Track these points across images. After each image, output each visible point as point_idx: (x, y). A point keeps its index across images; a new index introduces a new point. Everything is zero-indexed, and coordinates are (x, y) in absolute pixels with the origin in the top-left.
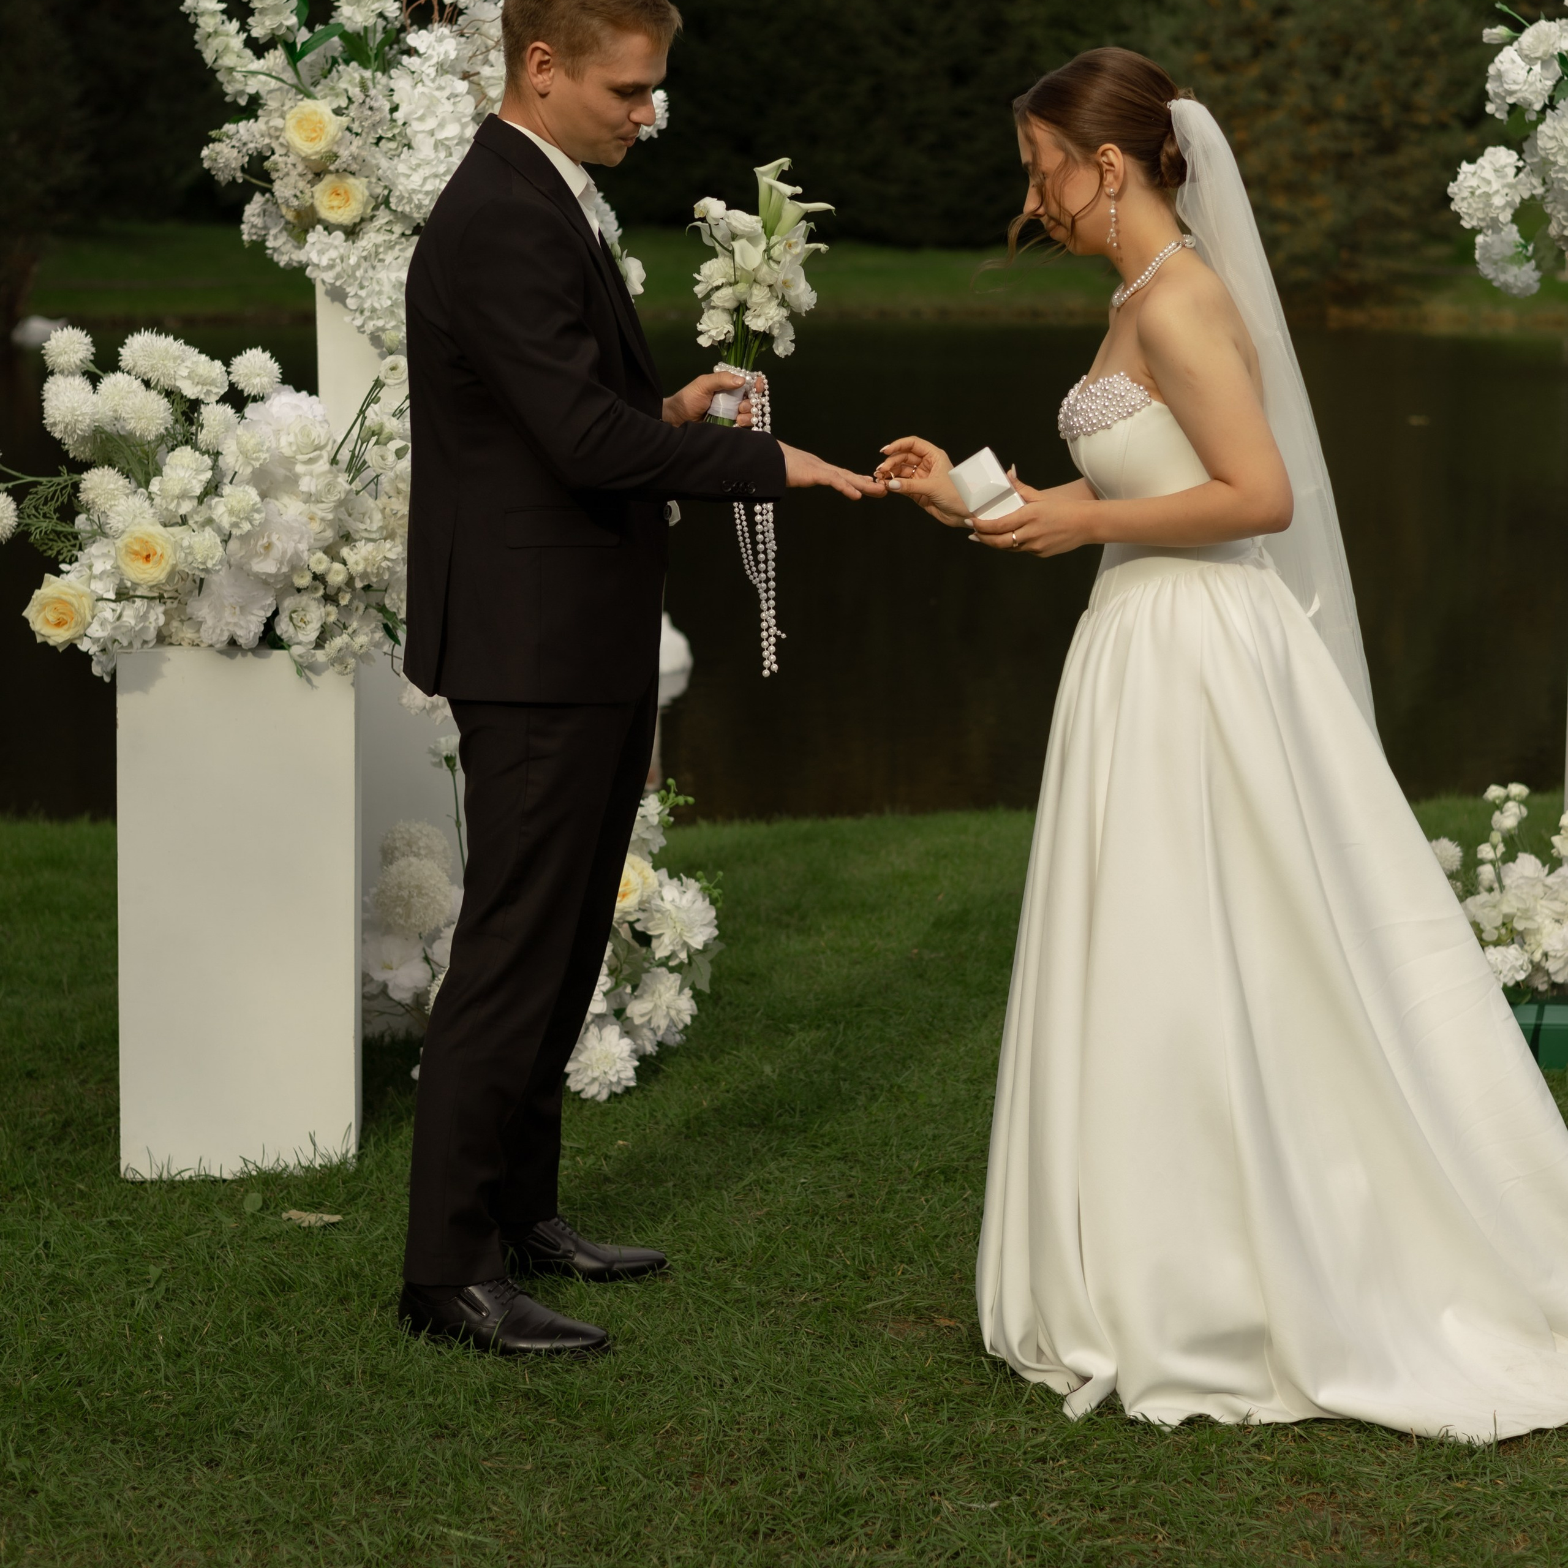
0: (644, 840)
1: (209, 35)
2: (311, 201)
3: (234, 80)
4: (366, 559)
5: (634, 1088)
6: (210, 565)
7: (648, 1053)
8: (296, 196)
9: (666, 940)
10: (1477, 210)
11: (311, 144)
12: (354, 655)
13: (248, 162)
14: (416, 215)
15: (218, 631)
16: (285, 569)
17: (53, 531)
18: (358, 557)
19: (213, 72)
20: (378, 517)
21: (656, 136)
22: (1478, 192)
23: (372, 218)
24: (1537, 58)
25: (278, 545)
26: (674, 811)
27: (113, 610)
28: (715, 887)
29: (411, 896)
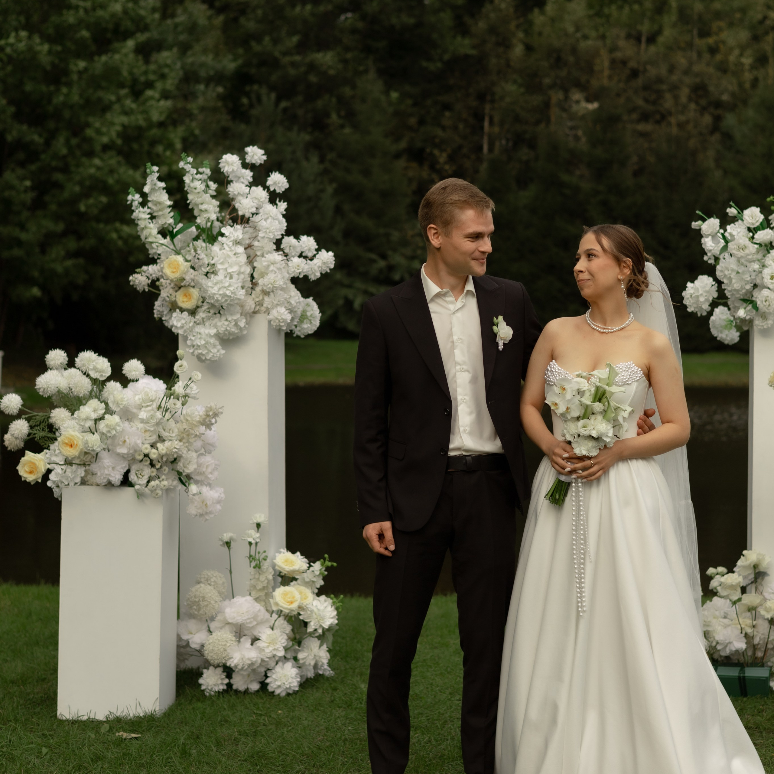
0: (313, 582)
1: (143, 229)
2: (174, 299)
3: (153, 248)
4: (167, 448)
5: (297, 691)
6: (94, 449)
7: (309, 677)
8: (168, 297)
9: (312, 624)
10: (693, 303)
11: (173, 274)
12: (161, 489)
13: (151, 283)
14: (216, 304)
15: (102, 478)
16: (131, 452)
17: (45, 437)
18: (164, 448)
19: (144, 244)
20: (176, 430)
21: (329, 271)
22: (693, 296)
23: (201, 307)
24: (709, 235)
25: (128, 441)
26: (327, 569)
27: (62, 469)
28: (339, 602)
29: (199, 601)
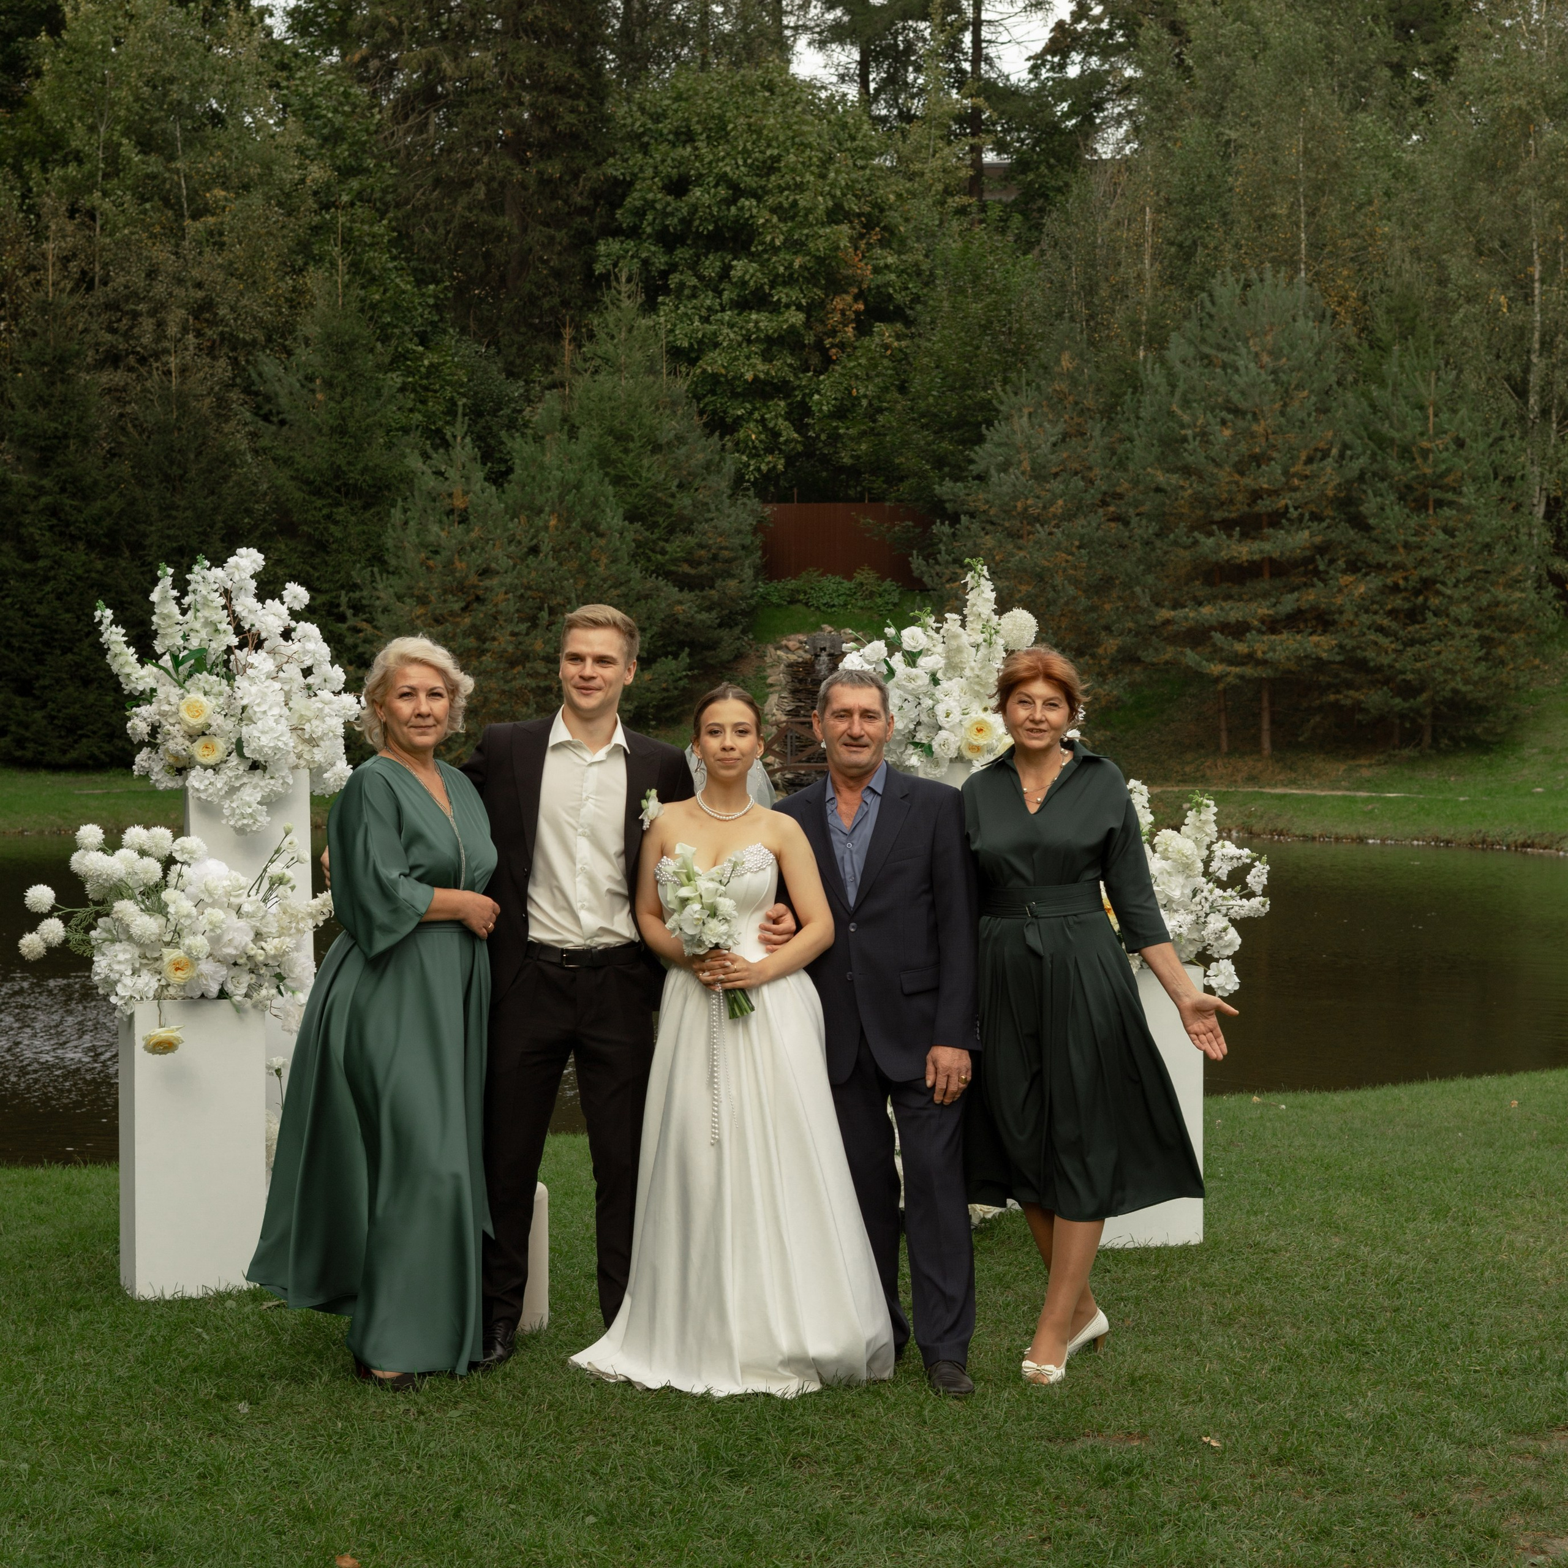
1: (116, 655)
2: (192, 752)
3: (130, 681)
4: (276, 947)
6: (200, 956)
8: (182, 749)
11: (193, 719)
13: (151, 730)
16: (235, 953)
19: (118, 677)
23: (226, 762)
25: (233, 941)
